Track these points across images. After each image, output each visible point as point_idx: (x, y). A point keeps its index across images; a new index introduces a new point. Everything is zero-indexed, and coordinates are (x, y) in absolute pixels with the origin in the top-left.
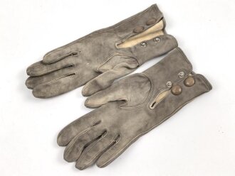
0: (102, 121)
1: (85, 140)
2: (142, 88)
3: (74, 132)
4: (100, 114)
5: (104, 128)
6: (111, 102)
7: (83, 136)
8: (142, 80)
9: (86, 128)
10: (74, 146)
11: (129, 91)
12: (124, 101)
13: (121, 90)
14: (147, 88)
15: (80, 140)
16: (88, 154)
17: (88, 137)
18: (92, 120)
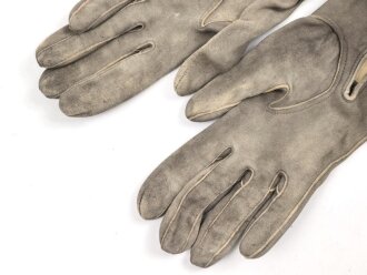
0: (236, 147)
1: (204, 199)
2: (318, 54)
3: (174, 182)
4: (227, 132)
5: (243, 165)
6: (248, 98)
7: (196, 190)
8: (315, 33)
9: (201, 170)
10: (180, 217)
11: (288, 63)
12: (279, 91)
13: (270, 66)
14: (331, 52)
15: (191, 201)
16: (216, 229)
17: (209, 191)
18: (211, 150)
